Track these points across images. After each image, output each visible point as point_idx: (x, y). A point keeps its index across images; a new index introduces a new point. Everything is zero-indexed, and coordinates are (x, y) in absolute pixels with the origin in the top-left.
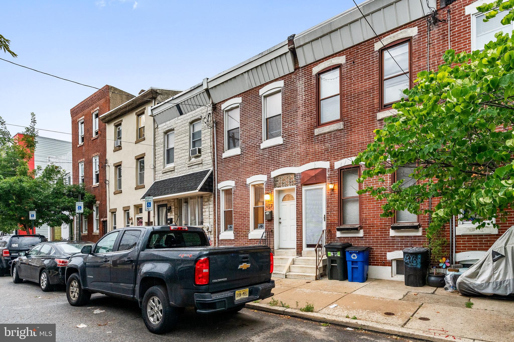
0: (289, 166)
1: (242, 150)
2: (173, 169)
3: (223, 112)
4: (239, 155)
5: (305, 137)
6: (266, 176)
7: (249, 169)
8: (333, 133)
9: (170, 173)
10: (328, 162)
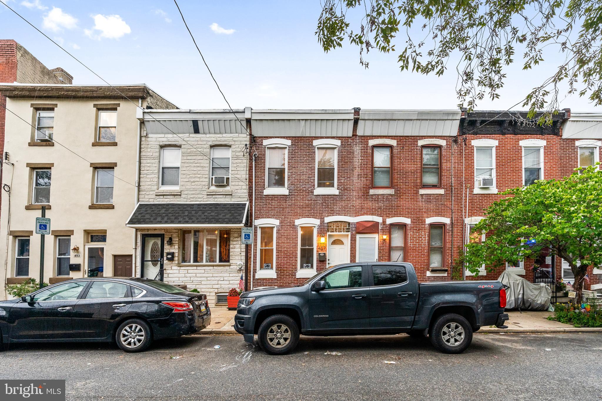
0: (344, 215)
1: (289, 191)
2: (180, 194)
3: (265, 148)
4: (286, 195)
5: (361, 194)
6: (319, 220)
7: (299, 211)
8: (385, 196)
9: (172, 197)
10: (381, 218)
